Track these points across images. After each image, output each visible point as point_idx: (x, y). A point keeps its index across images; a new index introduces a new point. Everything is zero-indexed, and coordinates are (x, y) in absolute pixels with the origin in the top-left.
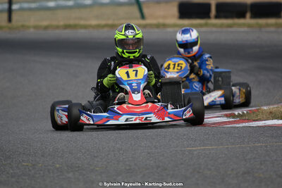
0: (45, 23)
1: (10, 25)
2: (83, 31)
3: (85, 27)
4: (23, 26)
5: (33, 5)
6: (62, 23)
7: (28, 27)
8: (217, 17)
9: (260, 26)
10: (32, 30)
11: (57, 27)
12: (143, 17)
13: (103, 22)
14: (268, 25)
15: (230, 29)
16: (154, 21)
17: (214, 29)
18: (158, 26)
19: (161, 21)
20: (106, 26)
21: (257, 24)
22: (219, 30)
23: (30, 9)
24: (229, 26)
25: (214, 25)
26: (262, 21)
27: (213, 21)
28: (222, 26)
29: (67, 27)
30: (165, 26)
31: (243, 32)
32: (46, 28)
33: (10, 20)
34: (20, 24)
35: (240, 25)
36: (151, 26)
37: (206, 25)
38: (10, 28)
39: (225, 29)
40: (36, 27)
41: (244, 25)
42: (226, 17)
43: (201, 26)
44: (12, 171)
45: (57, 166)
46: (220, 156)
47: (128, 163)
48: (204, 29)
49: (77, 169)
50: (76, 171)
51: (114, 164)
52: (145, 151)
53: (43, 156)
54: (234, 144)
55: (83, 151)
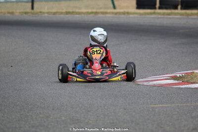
0: (54, 11)
1: (33, 11)
2: (78, 16)
3: (79, 13)
4: (41, 12)
6: (64, 11)
7: (44, 13)
8: (160, 8)
9: (188, 15)
10: (46, 15)
11: (62, 13)
12: (114, 7)
13: (90, 11)
14: (192, 14)
15: (169, 16)
16: (122, 11)
17: (159, 16)
18: (124, 13)
19: (126, 10)
20: (92, 13)
21: (186, 13)
22: (162, 16)
24: (169, 14)
25: (159, 14)
26: (189, 11)
27: (158, 11)
28: (164, 14)
29: (67, 13)
30: (128, 13)
31: (178, 18)
32: (55, 13)
33: (33, 8)
34: (39, 11)
35: (175, 14)
36: (120, 13)
37: (154, 13)
38: (33, 13)
39: (166, 16)
40: (48, 13)
41: (178, 14)
42: (166, 8)
43: (151, 14)
44: (32, 122)
45: (63, 118)
46: (174, 113)
47: (111, 117)
48: (153, 16)
49: (77, 122)
50: (76, 123)
51: (102, 118)
52: (122, 107)
53: (53, 109)
54: (182, 103)
55: (80, 106)
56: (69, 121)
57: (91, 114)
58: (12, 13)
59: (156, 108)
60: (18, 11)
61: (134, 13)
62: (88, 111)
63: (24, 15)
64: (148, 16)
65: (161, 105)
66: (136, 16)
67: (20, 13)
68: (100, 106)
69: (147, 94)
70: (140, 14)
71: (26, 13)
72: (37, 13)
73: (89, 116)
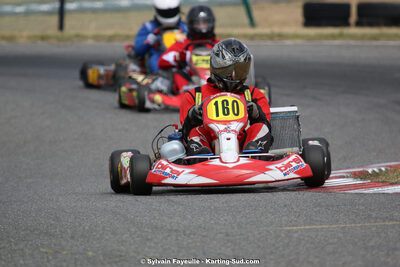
0: (109, 32)
1: (59, 34)
4: (77, 36)
5: (99, 5)
7: (85, 38)
8: (359, 24)
10: (90, 42)
11: (127, 38)
12: (252, 23)
15: (375, 43)
16: (267, 31)
17: (352, 42)
18: (271, 37)
19: (276, 30)
22: (359, 43)
23: (94, 11)
24: (375, 38)
25: (353, 37)
27: (353, 30)
28: (363, 37)
30: (281, 36)
31: (394, 47)
32: (111, 38)
33: (61, 26)
34: (74, 32)
35: (390, 37)
36: (262, 37)
37: (341, 36)
38: (59, 39)
39: (367, 43)
40: (97, 38)
42: (371, 25)
43: (333, 37)
44: (21, 262)
45: (90, 253)
46: (331, 241)
47: (193, 251)
48: (337, 42)
49: (117, 259)
50: (116, 262)
51: (173, 252)
52: (223, 231)
53: (72, 237)
54: (354, 222)
55: (133, 230)
56: (101, 258)
57: (152, 245)
58: (11, 39)
59: (296, 232)
60: (25, 33)
61: (296, 36)
62: (148, 240)
63: (40, 42)
64: (326, 42)
65: (307, 227)
66: (299, 42)
67: (29, 38)
68: (176, 231)
69: (285, 206)
70: (309, 38)
71: (43, 38)
72: (69, 39)
73: (147, 249)
